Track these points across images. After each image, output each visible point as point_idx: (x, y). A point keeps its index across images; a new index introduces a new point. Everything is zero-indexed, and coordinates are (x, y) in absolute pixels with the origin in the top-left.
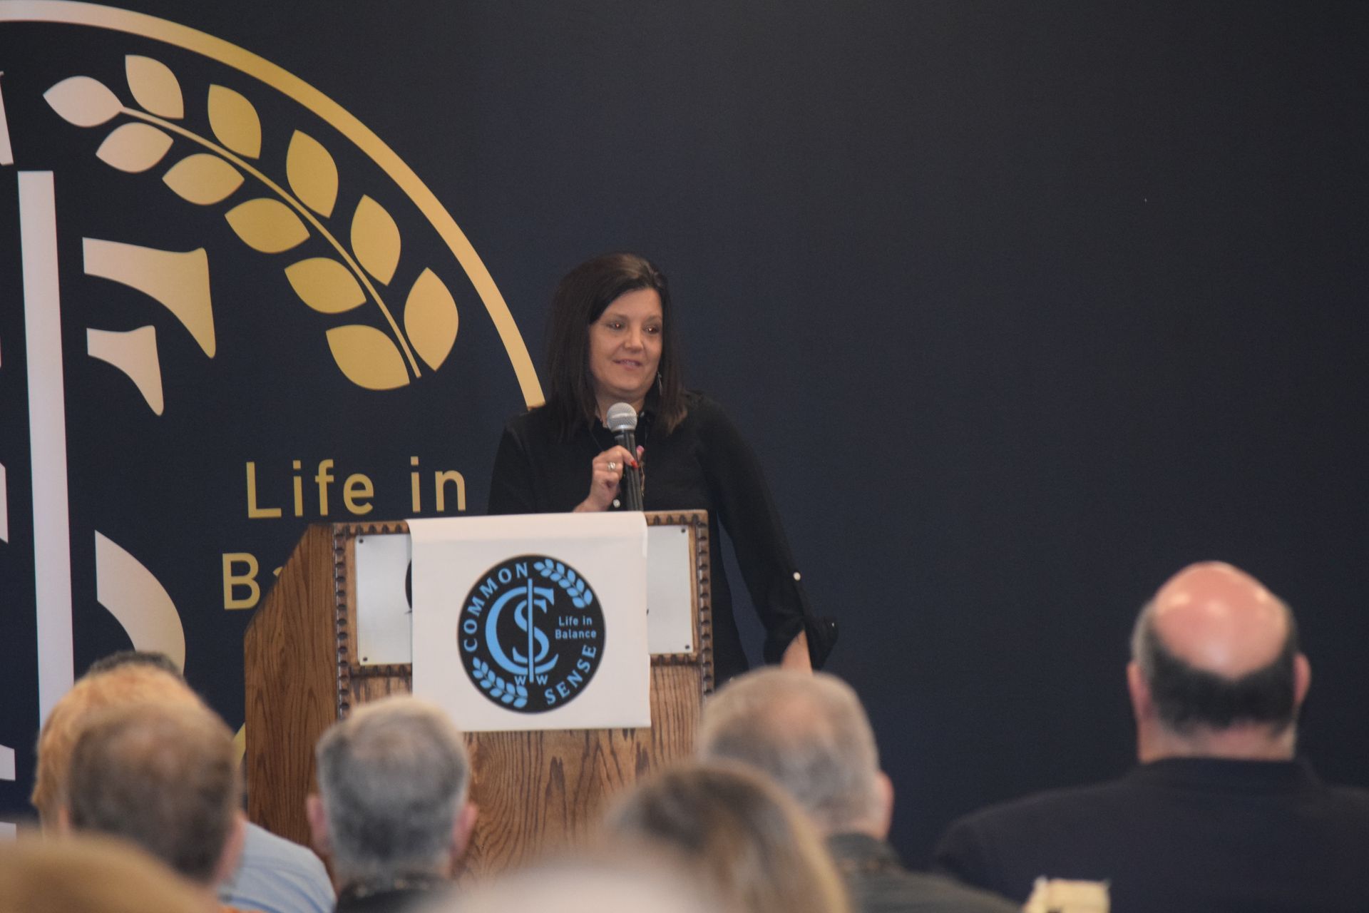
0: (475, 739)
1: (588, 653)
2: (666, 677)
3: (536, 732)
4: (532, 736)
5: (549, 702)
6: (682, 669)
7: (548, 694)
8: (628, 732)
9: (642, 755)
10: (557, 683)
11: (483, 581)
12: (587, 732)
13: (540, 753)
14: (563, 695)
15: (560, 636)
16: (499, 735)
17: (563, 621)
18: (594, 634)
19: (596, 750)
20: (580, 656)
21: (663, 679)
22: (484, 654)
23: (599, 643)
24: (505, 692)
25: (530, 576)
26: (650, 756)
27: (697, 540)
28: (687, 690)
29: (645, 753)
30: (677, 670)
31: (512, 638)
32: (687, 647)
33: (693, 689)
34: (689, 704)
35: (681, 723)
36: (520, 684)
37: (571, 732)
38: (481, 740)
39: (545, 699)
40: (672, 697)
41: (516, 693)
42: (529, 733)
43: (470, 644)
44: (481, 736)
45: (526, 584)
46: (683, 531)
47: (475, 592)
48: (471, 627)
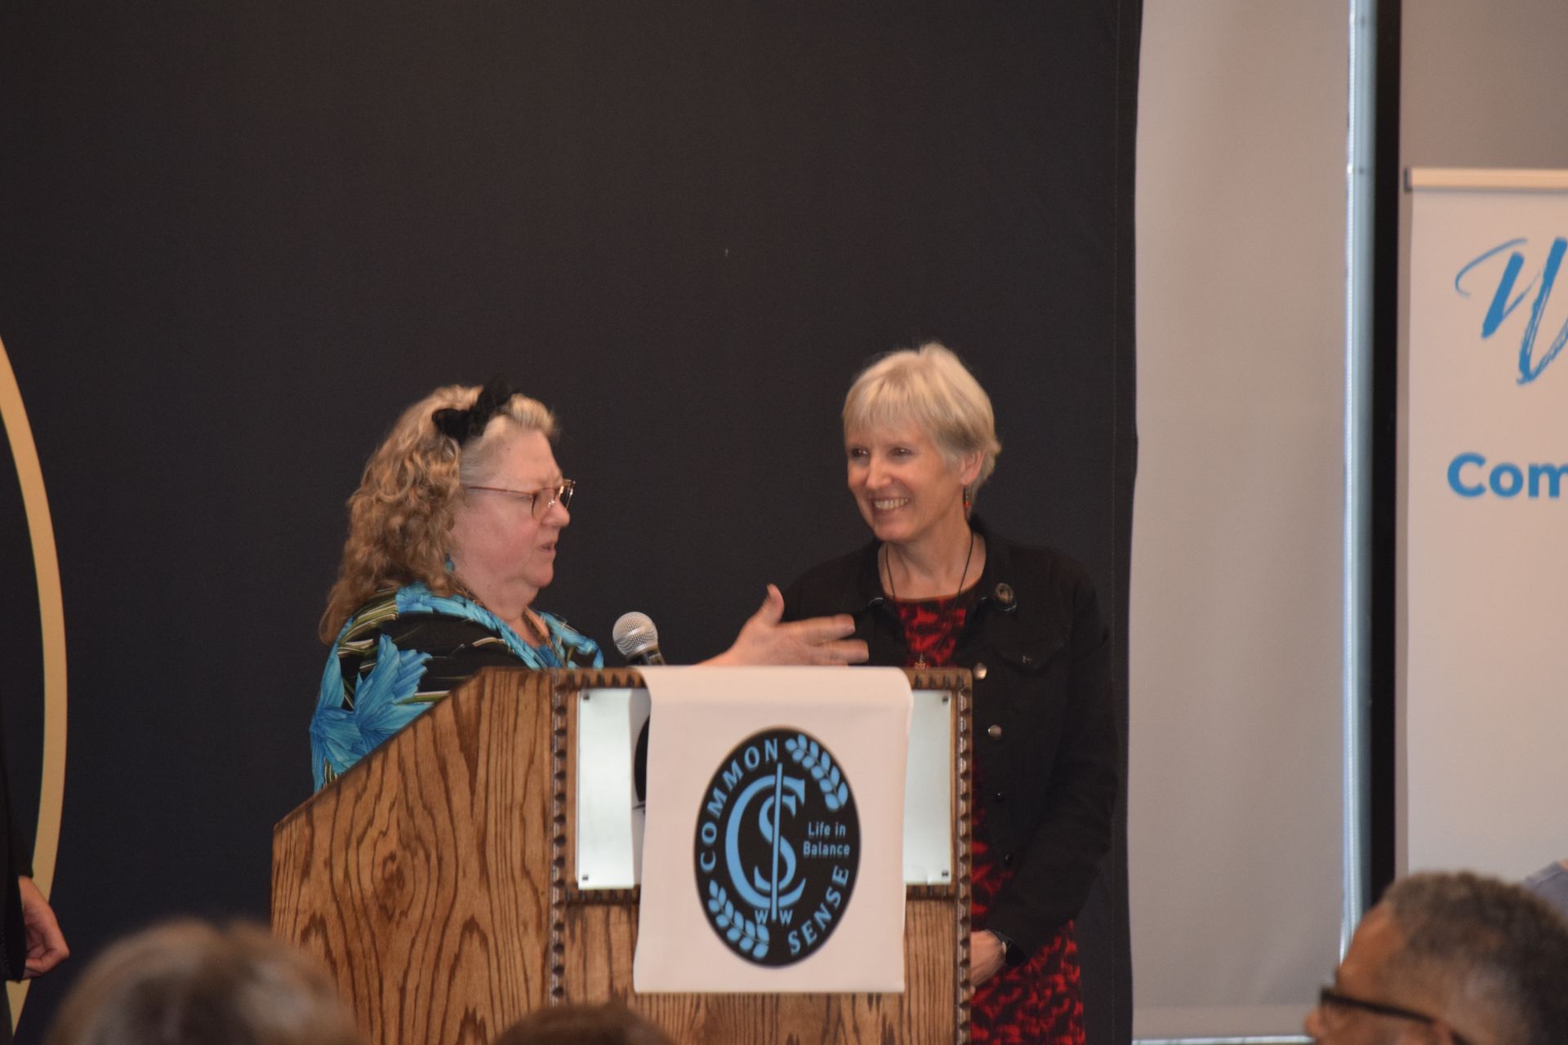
0: (703, 1004)
1: (839, 878)
2: (918, 917)
3: (771, 996)
4: (767, 1000)
5: (793, 951)
6: (936, 906)
7: (793, 940)
8: (874, 999)
9: (887, 1032)
10: (803, 922)
11: (726, 766)
12: (829, 998)
13: (774, 1026)
14: (809, 941)
15: (809, 852)
16: (730, 998)
17: (814, 829)
18: (847, 850)
19: (837, 1026)
20: (828, 882)
21: (915, 920)
22: (722, 876)
23: (851, 864)
24: (743, 935)
25: (779, 760)
26: (896, 1033)
27: (957, 713)
28: (940, 937)
29: (891, 1031)
30: (930, 906)
31: (756, 854)
32: (945, 874)
33: (947, 937)
34: (942, 958)
35: (932, 986)
36: (761, 923)
37: (810, 997)
38: (710, 1006)
39: (788, 947)
40: (923, 948)
41: (757, 936)
42: (763, 996)
43: (708, 860)
44: (710, 1000)
45: (774, 772)
46: (945, 700)
47: (717, 782)
48: (709, 834)
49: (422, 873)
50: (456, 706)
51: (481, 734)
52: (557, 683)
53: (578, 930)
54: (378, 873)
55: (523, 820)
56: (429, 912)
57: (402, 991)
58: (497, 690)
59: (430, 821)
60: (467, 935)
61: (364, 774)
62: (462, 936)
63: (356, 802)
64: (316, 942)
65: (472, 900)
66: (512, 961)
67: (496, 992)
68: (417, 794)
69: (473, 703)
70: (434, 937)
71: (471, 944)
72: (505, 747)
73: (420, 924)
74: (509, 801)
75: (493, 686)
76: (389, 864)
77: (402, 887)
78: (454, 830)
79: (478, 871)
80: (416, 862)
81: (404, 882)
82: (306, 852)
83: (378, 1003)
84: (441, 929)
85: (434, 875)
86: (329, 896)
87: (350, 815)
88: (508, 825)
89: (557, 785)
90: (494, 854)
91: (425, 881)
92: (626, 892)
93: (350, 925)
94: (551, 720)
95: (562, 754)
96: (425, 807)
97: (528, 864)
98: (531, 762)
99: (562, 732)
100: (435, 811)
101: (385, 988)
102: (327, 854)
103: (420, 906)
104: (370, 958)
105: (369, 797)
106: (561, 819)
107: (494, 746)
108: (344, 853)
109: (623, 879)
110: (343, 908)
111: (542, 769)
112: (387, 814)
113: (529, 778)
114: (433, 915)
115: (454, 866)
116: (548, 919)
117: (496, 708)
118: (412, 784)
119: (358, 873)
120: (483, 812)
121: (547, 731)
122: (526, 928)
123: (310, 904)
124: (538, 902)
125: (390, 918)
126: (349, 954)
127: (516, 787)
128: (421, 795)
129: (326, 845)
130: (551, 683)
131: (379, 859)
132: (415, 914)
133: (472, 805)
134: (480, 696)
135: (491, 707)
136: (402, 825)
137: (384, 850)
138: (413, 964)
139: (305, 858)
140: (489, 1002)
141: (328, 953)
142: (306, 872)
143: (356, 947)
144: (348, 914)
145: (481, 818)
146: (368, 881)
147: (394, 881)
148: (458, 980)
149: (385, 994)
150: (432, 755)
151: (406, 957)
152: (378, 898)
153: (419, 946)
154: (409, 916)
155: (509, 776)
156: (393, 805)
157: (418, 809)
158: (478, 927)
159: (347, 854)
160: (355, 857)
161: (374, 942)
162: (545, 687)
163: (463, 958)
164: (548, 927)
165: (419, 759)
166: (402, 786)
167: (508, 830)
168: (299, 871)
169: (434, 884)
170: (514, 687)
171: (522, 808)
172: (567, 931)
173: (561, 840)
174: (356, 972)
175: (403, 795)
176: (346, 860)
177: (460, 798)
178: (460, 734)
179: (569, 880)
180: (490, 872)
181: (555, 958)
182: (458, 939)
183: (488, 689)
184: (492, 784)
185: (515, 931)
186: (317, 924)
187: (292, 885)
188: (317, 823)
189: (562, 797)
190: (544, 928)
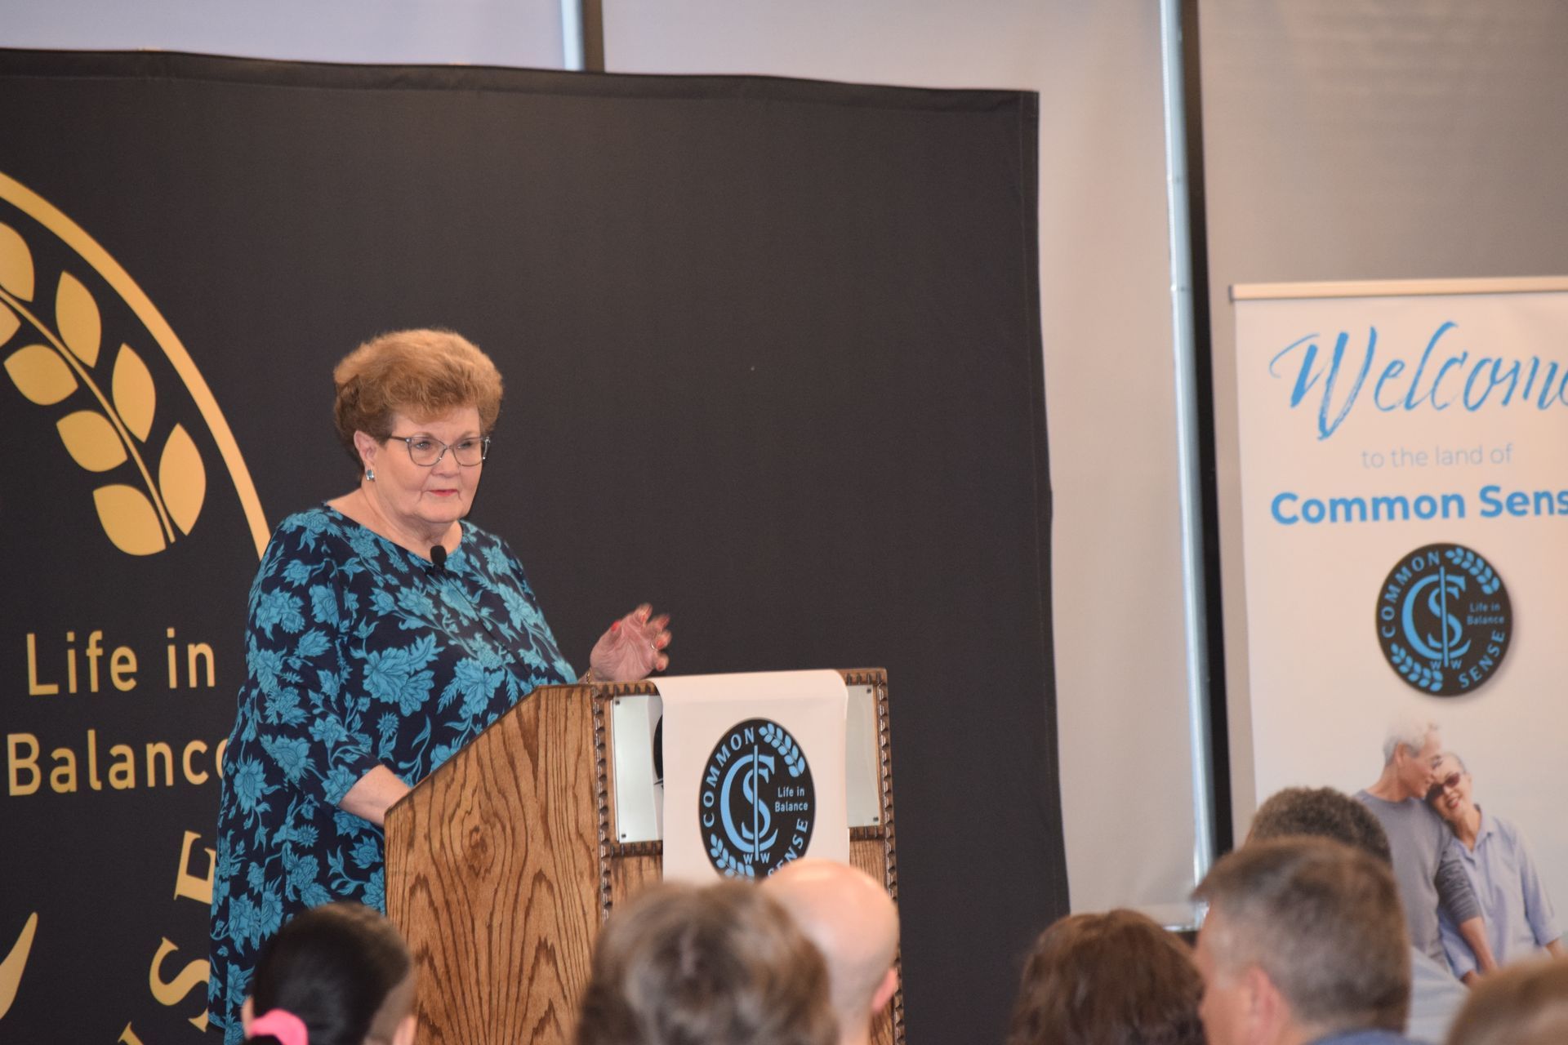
49: (500, 841)
50: (519, 716)
51: (539, 736)
52: (596, 694)
53: (620, 876)
54: (466, 842)
55: (575, 797)
56: (506, 869)
57: (490, 927)
58: (550, 702)
59: (504, 802)
60: (538, 884)
61: (451, 769)
62: (533, 884)
63: (446, 791)
64: (421, 896)
65: (539, 857)
66: (573, 902)
67: (561, 925)
68: (494, 783)
69: (532, 713)
70: (512, 887)
71: (541, 891)
72: (558, 744)
73: (501, 879)
74: (564, 784)
75: (547, 699)
76: (474, 834)
77: (485, 850)
78: (522, 807)
79: (543, 836)
80: (495, 832)
81: (486, 848)
82: (410, 830)
83: (471, 937)
84: (516, 881)
85: (510, 842)
86: (430, 860)
87: (442, 801)
88: (564, 800)
89: (600, 769)
90: (554, 823)
91: (503, 846)
92: (653, 843)
93: (447, 881)
94: (593, 722)
95: (602, 746)
96: (499, 791)
97: (581, 831)
98: (579, 754)
99: (602, 729)
100: (507, 794)
101: (476, 927)
102: (426, 830)
103: (500, 865)
104: (463, 906)
105: (456, 786)
106: (604, 794)
107: (550, 744)
108: (439, 830)
109: (649, 835)
110: (441, 869)
111: (588, 761)
112: (470, 796)
113: (579, 767)
114: (510, 870)
115: (524, 833)
116: (599, 869)
117: (550, 715)
118: (489, 775)
119: (451, 843)
120: (544, 793)
121: (590, 730)
122: (582, 876)
123: (415, 868)
124: (590, 857)
125: (477, 875)
126: (447, 903)
127: (568, 774)
128: (496, 783)
129: (425, 824)
130: (591, 695)
131: (466, 832)
132: (497, 869)
133: (536, 788)
134: (538, 707)
135: (546, 717)
136: (483, 806)
137: (470, 824)
138: (497, 908)
139: (410, 835)
140: (557, 931)
141: (431, 903)
142: (411, 844)
143: (452, 897)
144: (444, 873)
145: (543, 798)
146: (458, 848)
147: (480, 846)
148: (532, 918)
149: (476, 931)
150: (504, 754)
151: (491, 903)
152: (467, 860)
153: (501, 894)
154: (492, 873)
155: (563, 765)
156: (475, 791)
157: (494, 793)
158: (544, 876)
159: (441, 830)
160: (448, 832)
161: (466, 893)
162: (587, 697)
163: (535, 901)
164: (599, 874)
165: (494, 757)
166: (481, 777)
167: (564, 805)
168: (405, 845)
169: (510, 848)
170: (563, 700)
171: (574, 788)
172: (613, 877)
173: (605, 809)
174: (453, 917)
175: (482, 784)
176: (441, 834)
177: (526, 784)
178: (523, 736)
179: (612, 839)
180: (552, 837)
181: (605, 897)
182: (530, 887)
183: (543, 703)
184: (550, 772)
185: (574, 879)
186: (421, 882)
187: (401, 854)
188: (417, 808)
189: (604, 777)
190: (596, 876)
